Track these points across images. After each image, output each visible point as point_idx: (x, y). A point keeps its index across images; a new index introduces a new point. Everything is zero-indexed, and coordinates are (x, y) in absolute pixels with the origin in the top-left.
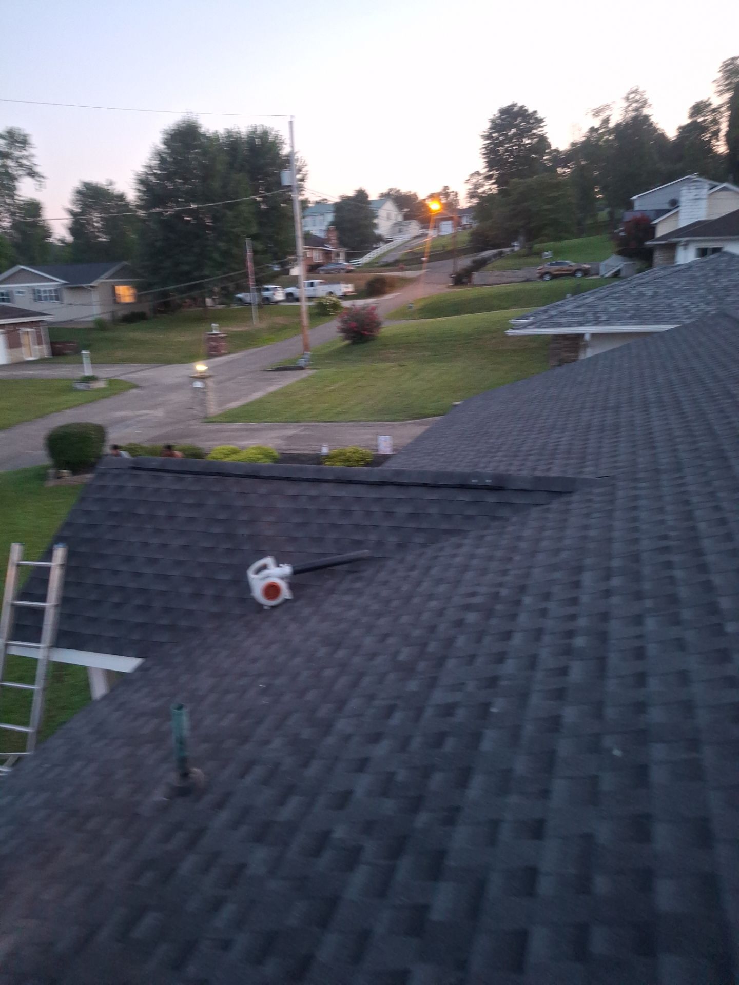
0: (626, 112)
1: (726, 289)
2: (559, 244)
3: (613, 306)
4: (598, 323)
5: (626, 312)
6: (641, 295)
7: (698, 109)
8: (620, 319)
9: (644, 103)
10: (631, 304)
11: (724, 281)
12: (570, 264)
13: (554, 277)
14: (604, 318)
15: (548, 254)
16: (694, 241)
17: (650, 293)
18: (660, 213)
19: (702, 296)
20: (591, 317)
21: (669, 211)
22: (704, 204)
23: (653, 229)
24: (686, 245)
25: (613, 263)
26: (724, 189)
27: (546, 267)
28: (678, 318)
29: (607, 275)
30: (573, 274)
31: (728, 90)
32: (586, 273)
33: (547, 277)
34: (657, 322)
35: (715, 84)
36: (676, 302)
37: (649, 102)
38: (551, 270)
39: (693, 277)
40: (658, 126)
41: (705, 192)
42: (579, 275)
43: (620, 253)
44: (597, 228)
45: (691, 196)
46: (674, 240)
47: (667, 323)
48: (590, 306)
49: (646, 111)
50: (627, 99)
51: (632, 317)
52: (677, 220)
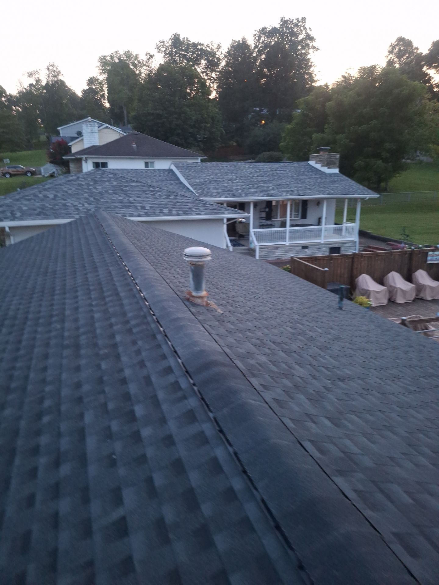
0: (49, 77)
1: (101, 193)
2: (14, 154)
3: (26, 205)
4: (14, 218)
5: (35, 210)
6: (46, 197)
7: (91, 81)
8: (30, 215)
9: (59, 73)
10: (38, 204)
11: (99, 188)
12: (22, 167)
13: (11, 175)
14: (18, 214)
15: (7, 161)
16: (91, 158)
17: (51, 196)
18: (73, 139)
19: (86, 198)
20: (9, 214)
21: (77, 138)
22: (96, 135)
23: (69, 148)
24: (86, 160)
25: (48, 169)
26: (107, 127)
27: (6, 169)
28: (70, 214)
29: (46, 176)
30: (25, 174)
31: (104, 73)
32: (33, 173)
33: (8, 176)
34: (56, 218)
35: (97, 69)
36: (70, 202)
37: (62, 73)
38: (10, 171)
39: (80, 185)
40: (71, 88)
41: (96, 128)
42: (29, 174)
43: (51, 162)
44: (39, 145)
45: (89, 130)
46: (79, 157)
47: (63, 218)
48: (8, 206)
49: (60, 77)
50: (48, 69)
51: (38, 214)
52: (83, 144)
